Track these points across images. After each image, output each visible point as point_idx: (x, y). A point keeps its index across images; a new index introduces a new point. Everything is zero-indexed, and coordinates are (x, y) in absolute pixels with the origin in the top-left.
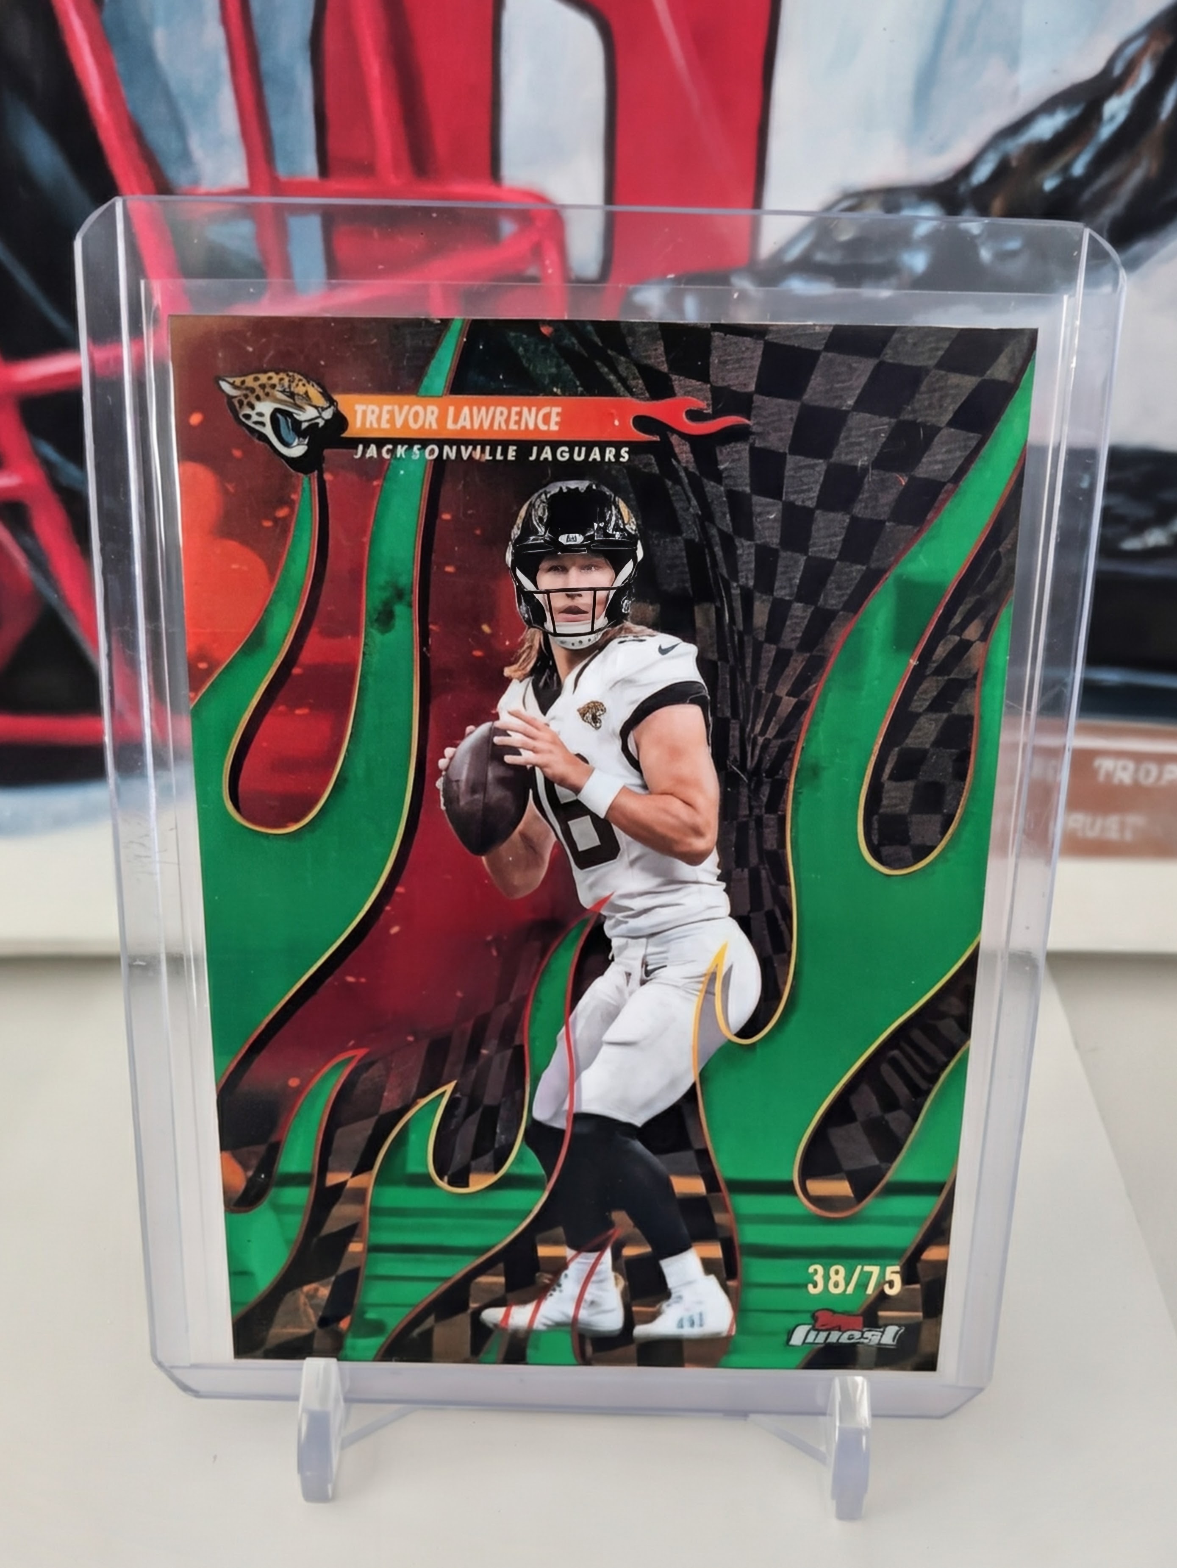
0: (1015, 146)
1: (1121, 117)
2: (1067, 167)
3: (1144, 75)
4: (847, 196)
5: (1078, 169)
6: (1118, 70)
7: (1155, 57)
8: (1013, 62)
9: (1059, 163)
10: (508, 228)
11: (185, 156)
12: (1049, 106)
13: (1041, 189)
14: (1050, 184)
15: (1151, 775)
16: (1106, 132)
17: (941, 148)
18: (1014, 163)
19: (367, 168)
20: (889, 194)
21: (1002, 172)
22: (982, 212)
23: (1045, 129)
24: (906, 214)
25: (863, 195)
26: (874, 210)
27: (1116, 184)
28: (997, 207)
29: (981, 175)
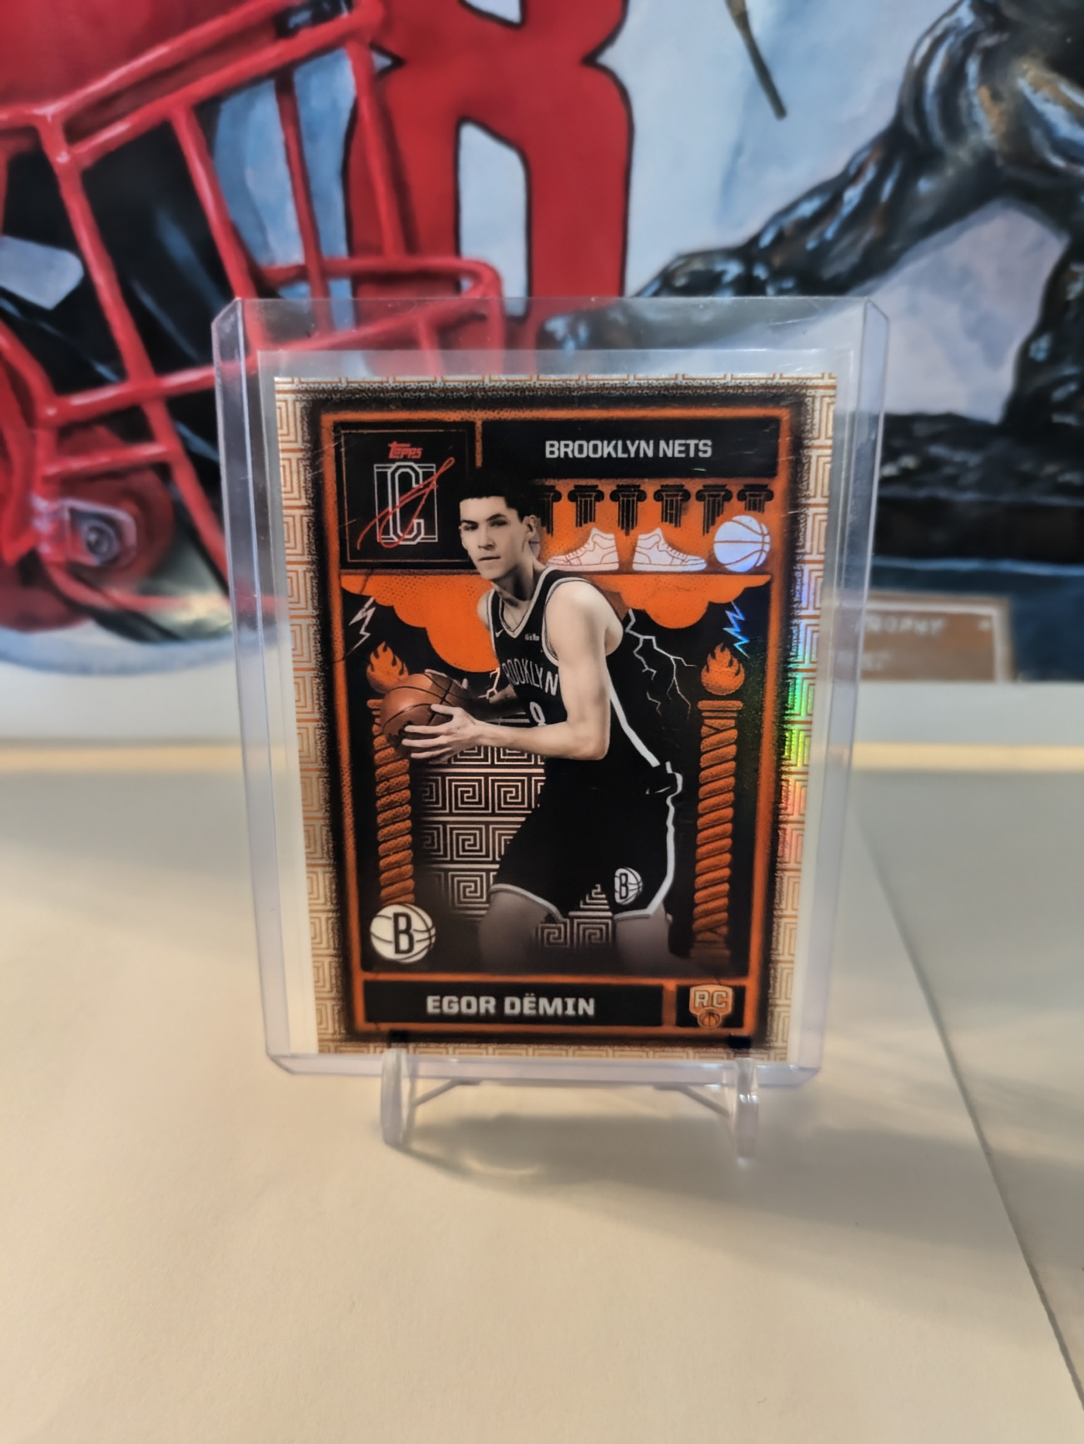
0: (788, 222)
3: (870, 174)
4: (680, 257)
5: (830, 233)
6: (853, 171)
10: (466, 284)
11: (266, 245)
14: (811, 244)
15: (893, 626)
16: (846, 209)
17: (740, 223)
18: (788, 233)
19: (378, 250)
20: (707, 255)
21: (780, 239)
22: (768, 264)
23: (807, 209)
24: (719, 267)
25: (691, 257)
26: (698, 266)
27: (854, 243)
28: (777, 261)
29: (766, 240)
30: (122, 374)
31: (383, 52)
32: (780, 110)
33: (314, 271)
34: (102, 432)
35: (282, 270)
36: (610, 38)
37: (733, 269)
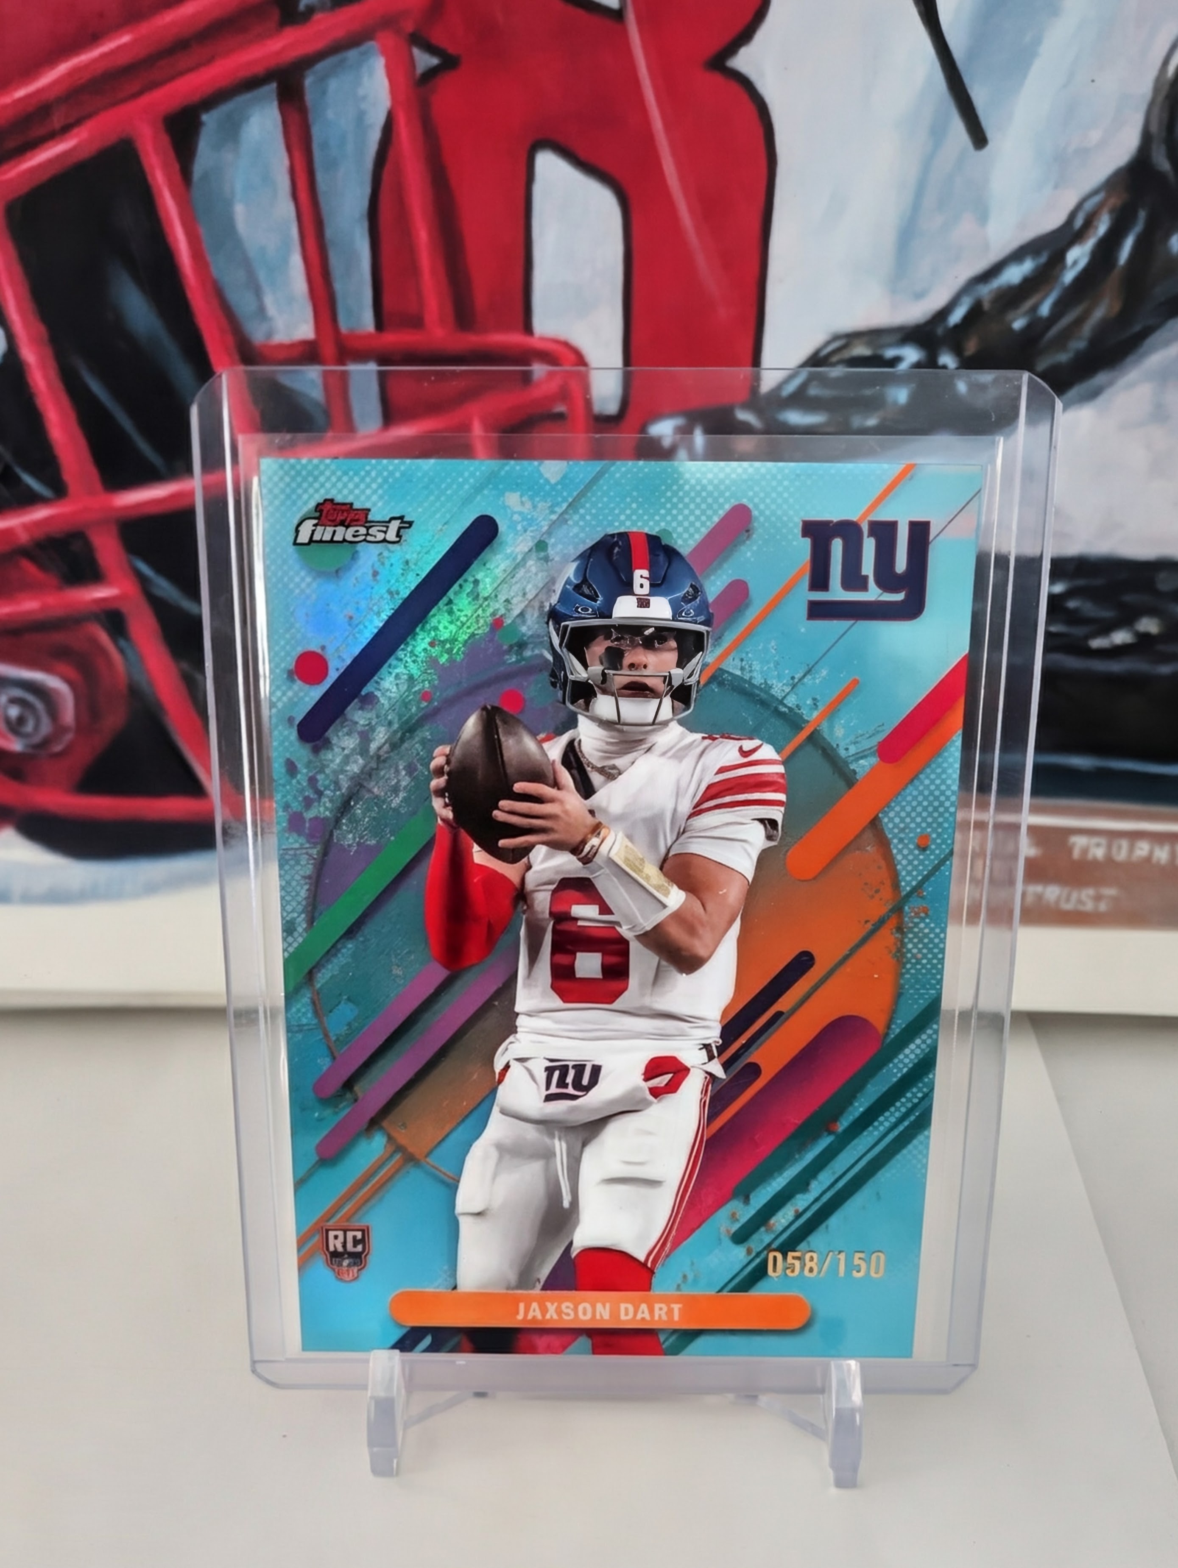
0: (986, 291)
1: (1083, 263)
2: (1035, 308)
3: (1102, 227)
4: (836, 337)
5: (1045, 310)
6: (1079, 222)
7: (1111, 212)
8: (983, 217)
9: (1028, 304)
10: (539, 370)
11: (261, 313)
12: (1017, 256)
13: (1011, 330)
14: (1018, 324)
16: (1069, 277)
17: (919, 296)
18: (986, 306)
19: (416, 322)
20: (874, 335)
21: (975, 313)
22: (957, 350)
23: (1014, 275)
24: (890, 353)
25: (852, 337)
26: (861, 350)
27: (1079, 322)
28: (971, 347)
29: (956, 316)
30: (59, 490)
31: (431, 49)
32: (979, 138)
33: (329, 349)
34: (29, 568)
35: (281, 347)
36: (746, 35)
37: (911, 355)
